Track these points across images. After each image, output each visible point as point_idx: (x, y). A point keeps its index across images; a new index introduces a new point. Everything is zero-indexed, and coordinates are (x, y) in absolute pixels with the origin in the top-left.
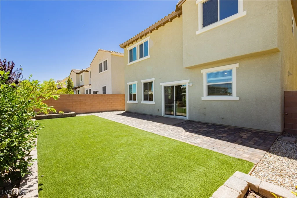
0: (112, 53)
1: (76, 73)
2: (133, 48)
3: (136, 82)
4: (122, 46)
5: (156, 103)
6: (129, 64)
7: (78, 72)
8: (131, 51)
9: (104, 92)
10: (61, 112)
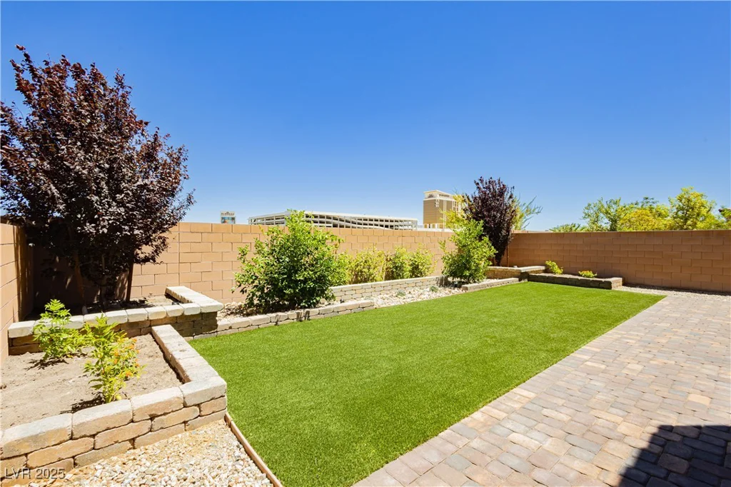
10: (590, 273)
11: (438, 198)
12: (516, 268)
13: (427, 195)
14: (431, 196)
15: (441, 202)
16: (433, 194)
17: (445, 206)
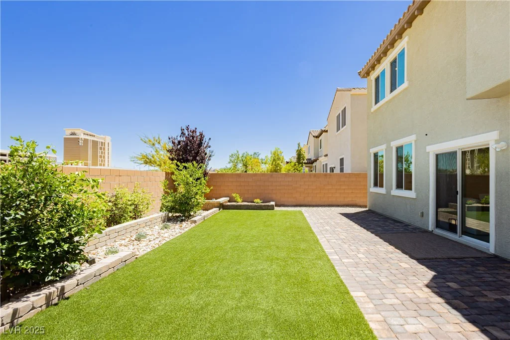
0: (353, 92)
1: (314, 136)
2: (380, 73)
3: (384, 147)
4: (362, 74)
5: (417, 196)
6: (375, 108)
7: (316, 134)
8: (377, 80)
9: (342, 170)
10: (258, 200)
11: (82, 136)
12: (214, 200)
13: (70, 132)
14: (73, 134)
15: (86, 141)
16: (76, 132)
17: (90, 145)
